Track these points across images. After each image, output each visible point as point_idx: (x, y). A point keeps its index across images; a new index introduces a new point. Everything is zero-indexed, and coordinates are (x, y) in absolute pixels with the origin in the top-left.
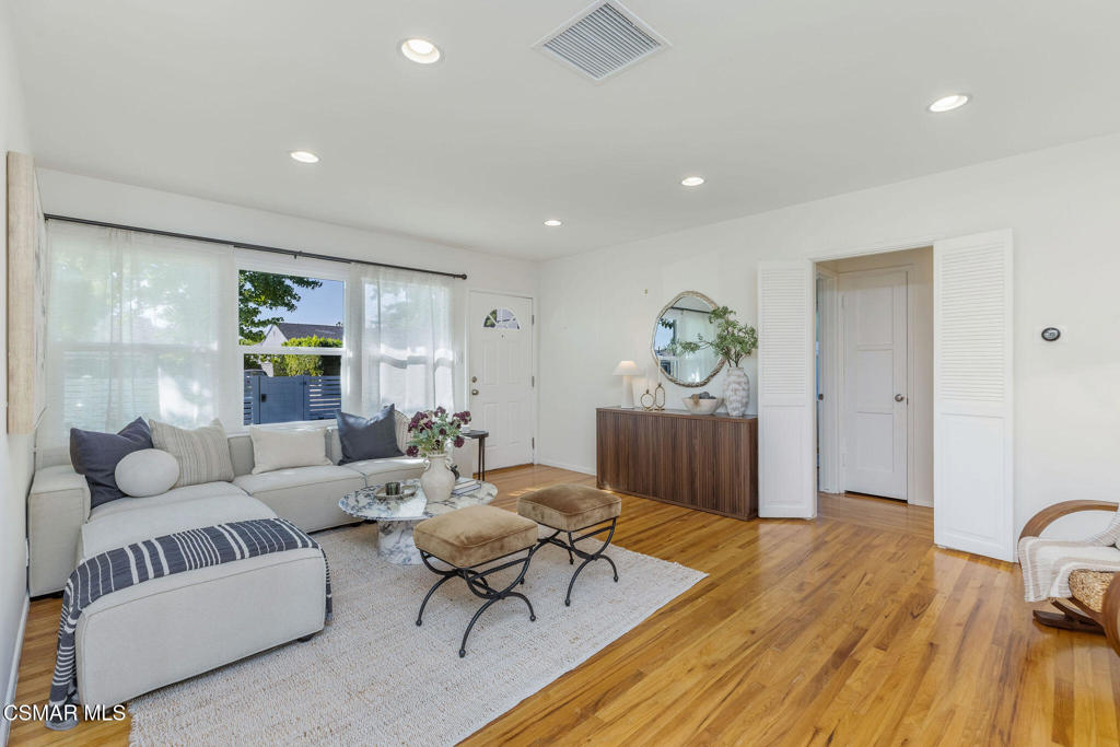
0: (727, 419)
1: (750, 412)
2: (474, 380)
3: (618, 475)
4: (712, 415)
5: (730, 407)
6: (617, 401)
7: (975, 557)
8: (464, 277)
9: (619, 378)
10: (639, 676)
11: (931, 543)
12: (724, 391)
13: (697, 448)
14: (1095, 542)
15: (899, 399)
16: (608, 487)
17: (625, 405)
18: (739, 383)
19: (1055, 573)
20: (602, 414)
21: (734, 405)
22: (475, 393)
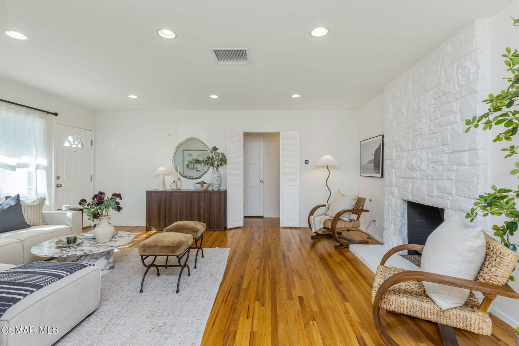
0: (213, 192)
1: (222, 188)
2: (58, 178)
3: (159, 222)
4: (206, 190)
5: (214, 187)
6: (157, 186)
7: (291, 228)
8: (56, 114)
9: (158, 176)
10: (242, 277)
11: (279, 226)
12: (212, 180)
13: (202, 205)
14: (322, 215)
15: (261, 182)
16: (153, 229)
17: (161, 189)
18: (219, 177)
19: (321, 222)
20: (149, 194)
21: (216, 186)
22: (58, 186)
